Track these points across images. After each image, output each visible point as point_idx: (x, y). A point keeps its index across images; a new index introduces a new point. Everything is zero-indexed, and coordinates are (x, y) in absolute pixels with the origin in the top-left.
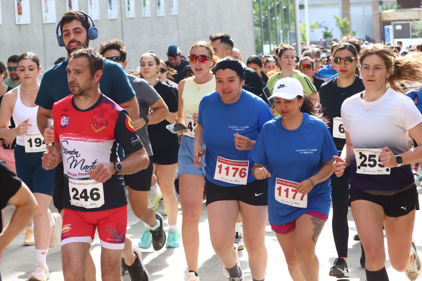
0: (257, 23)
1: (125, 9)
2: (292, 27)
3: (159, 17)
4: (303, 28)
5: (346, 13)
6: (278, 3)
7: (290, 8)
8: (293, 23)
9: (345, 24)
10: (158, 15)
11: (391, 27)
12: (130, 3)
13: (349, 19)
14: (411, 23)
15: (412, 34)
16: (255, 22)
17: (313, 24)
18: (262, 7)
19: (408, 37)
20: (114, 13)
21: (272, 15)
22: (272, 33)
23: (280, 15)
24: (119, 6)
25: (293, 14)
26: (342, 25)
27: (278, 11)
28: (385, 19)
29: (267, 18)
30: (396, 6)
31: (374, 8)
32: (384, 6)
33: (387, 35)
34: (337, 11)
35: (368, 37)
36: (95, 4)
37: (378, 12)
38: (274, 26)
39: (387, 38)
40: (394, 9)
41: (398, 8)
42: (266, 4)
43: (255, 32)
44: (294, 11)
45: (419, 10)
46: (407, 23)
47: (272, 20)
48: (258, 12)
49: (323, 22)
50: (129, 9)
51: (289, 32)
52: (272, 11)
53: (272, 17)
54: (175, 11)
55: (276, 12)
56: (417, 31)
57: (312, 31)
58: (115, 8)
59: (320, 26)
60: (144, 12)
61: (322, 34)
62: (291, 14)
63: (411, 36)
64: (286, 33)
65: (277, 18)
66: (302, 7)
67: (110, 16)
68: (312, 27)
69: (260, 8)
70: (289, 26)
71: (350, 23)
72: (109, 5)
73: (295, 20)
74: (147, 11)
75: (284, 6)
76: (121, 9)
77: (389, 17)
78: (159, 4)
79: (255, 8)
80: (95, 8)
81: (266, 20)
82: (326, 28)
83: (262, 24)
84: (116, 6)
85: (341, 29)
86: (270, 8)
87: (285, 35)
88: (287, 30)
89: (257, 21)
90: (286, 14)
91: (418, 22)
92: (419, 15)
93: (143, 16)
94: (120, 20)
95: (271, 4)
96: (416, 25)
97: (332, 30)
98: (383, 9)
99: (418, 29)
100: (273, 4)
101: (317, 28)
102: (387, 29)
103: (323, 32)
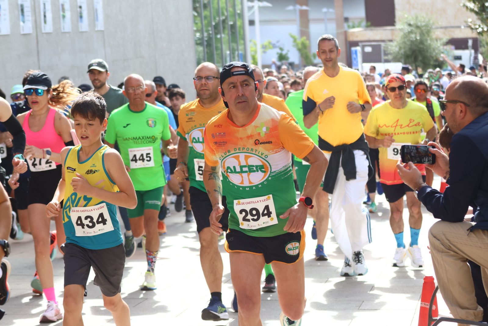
0: (198, 42)
1: (40, 22)
2: (241, 47)
3: (82, 32)
4: (253, 49)
5: (304, 32)
6: (224, 18)
7: (239, 23)
8: (242, 42)
9: (303, 44)
10: (80, 30)
11: (359, 49)
12: (47, 15)
13: (308, 38)
14: (383, 44)
15: (384, 57)
16: (196, 41)
17: (266, 43)
18: (205, 22)
19: (379, 61)
20: (27, 27)
21: (216, 31)
22: (218, 54)
23: (226, 32)
24: (34, 18)
25: (242, 31)
26: (300, 46)
27: (224, 28)
28: (352, 39)
29: (211, 36)
30: (364, 23)
31: (339, 26)
32: (350, 24)
33: (355, 59)
34: (294, 29)
36: (5, 15)
37: (343, 30)
38: (219, 45)
39: (354, 62)
40: (362, 27)
41: (367, 26)
42: (209, 19)
43: (196, 51)
44: (243, 27)
45: (392, 30)
46: (378, 45)
47: (216, 38)
48: (200, 29)
49: (278, 42)
50: (45, 22)
51: (237, 53)
52: (216, 27)
53: (216, 34)
54: (100, 25)
55: (222, 28)
56: (390, 54)
57: (264, 52)
58: (28, 20)
59: (274, 46)
60: (64, 27)
61: (276, 56)
62: (240, 32)
63: (383, 60)
64: (233, 54)
65: (223, 35)
66: (252, 23)
67: (23, 30)
68: (264, 47)
69: (202, 23)
70: (237, 46)
71: (310, 43)
72: (21, 16)
73: (244, 39)
74: (67, 25)
75: (230, 21)
76: (36, 21)
77: (357, 37)
78: (81, 17)
79: (196, 24)
80: (5, 20)
81: (210, 39)
82: (281, 49)
83: (205, 43)
84: (30, 18)
85: (300, 50)
86: (214, 24)
87: (232, 56)
88: (235, 51)
89: (199, 39)
90: (233, 31)
91: (391, 43)
92: (392, 34)
93: (63, 31)
94: (35, 35)
95: (215, 18)
96: (390, 47)
97: (288, 51)
98: (349, 27)
99: (392, 52)
100: (217, 19)
101: (270, 48)
102: (354, 52)
103: (278, 53)
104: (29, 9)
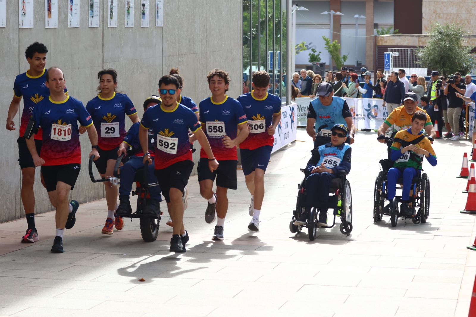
1: (107, 17)
3: (143, 28)
9: (334, 46)
10: (142, 26)
12: (113, 11)
13: (339, 42)
14: (410, 49)
19: (406, 65)
20: (95, 22)
24: (102, 13)
26: (332, 48)
28: (381, 43)
30: (392, 30)
31: (368, 32)
32: (380, 30)
34: (328, 32)
35: (359, 62)
36: (76, 9)
37: (373, 35)
40: (390, 34)
41: (395, 33)
45: (419, 36)
46: (405, 50)
50: (111, 18)
54: (160, 22)
57: (298, 53)
58: (97, 15)
60: (127, 22)
61: (309, 57)
63: (409, 64)
67: (91, 24)
68: (298, 48)
71: (341, 46)
72: (90, 11)
74: (131, 21)
76: (103, 16)
77: (386, 42)
78: (144, 14)
80: (76, 13)
82: (314, 51)
84: (98, 13)
85: (331, 52)
92: (419, 41)
93: (126, 26)
94: (102, 28)
97: (320, 52)
98: (378, 33)
101: (303, 49)
103: (310, 54)
104: (98, 5)
